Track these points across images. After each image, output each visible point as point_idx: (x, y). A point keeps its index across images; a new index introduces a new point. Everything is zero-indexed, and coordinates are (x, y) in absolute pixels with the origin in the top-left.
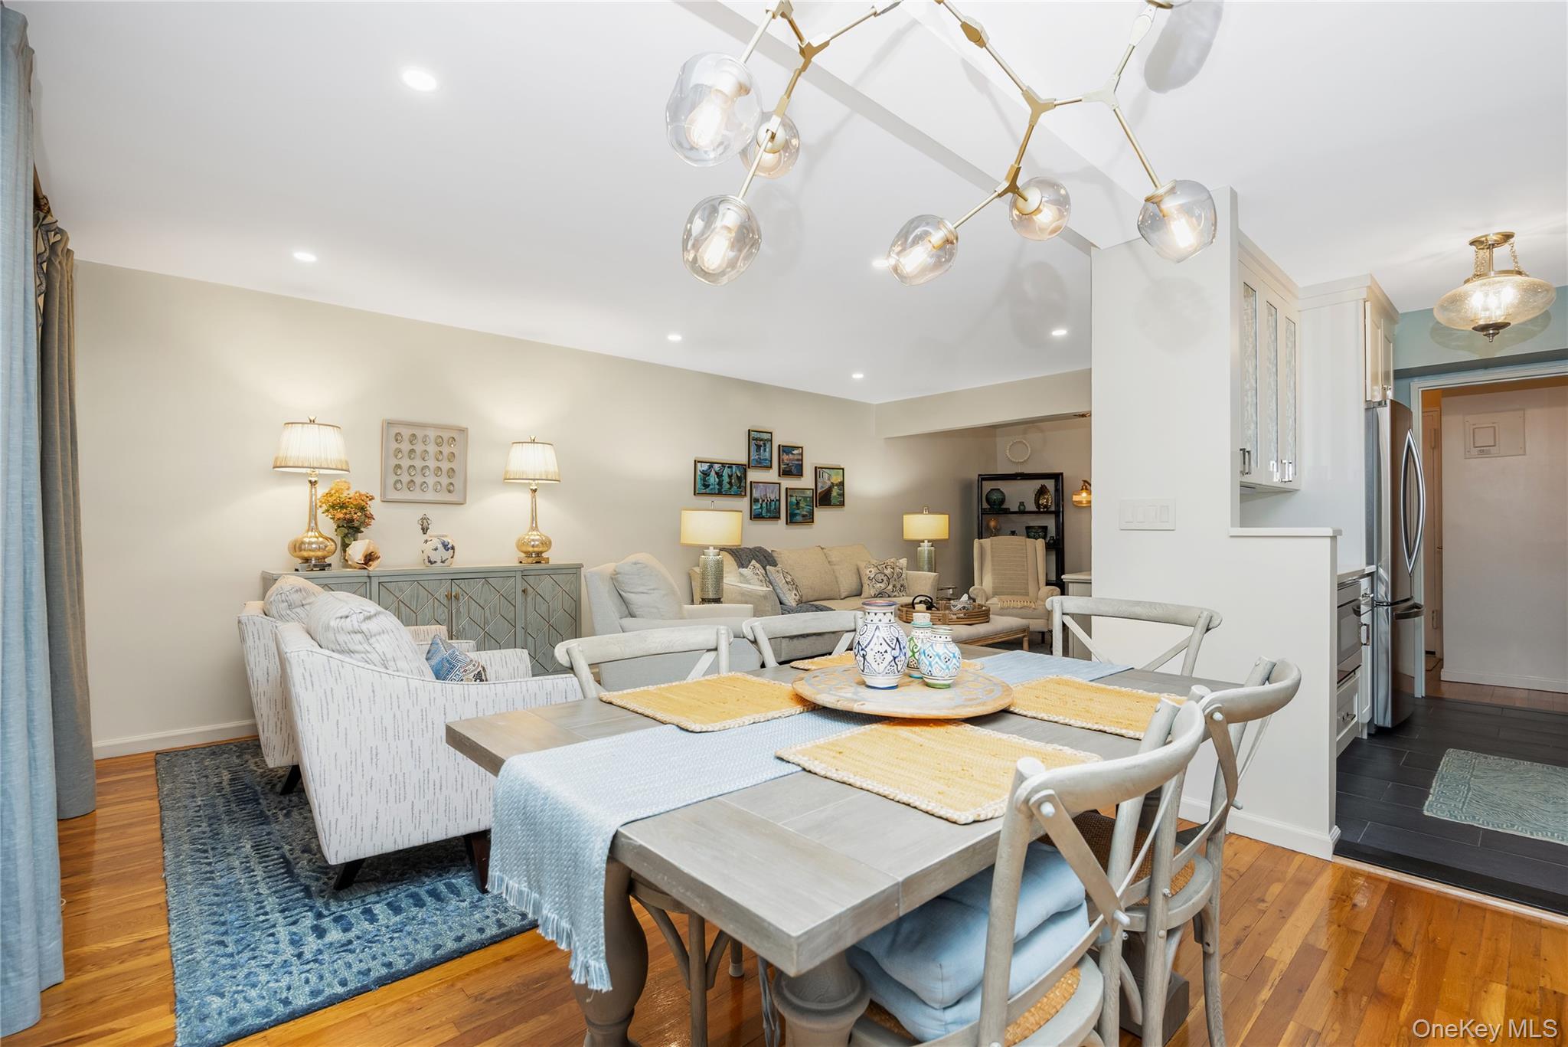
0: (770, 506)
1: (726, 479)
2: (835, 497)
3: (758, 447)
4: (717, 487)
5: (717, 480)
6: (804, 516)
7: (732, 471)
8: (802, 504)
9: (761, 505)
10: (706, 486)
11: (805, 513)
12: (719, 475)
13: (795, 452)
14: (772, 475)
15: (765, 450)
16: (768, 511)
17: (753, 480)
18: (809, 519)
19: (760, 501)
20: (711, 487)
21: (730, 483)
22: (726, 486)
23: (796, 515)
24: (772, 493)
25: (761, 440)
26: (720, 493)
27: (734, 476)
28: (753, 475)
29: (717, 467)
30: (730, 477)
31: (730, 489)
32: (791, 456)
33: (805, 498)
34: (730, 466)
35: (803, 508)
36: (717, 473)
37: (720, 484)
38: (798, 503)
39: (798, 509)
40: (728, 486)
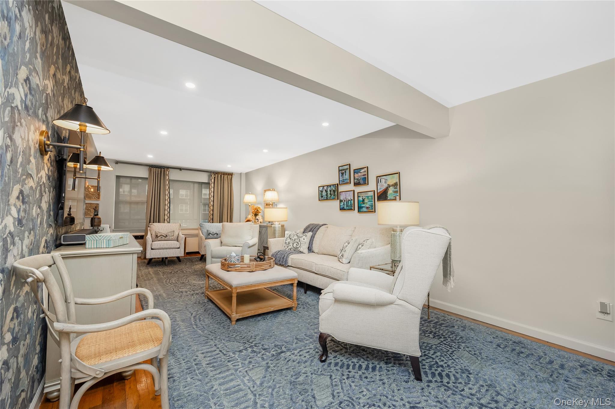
0: (348, 203)
1: (329, 192)
2: (391, 194)
3: (343, 174)
4: (326, 196)
5: (326, 193)
6: (367, 208)
7: (331, 188)
8: (366, 201)
9: (344, 203)
10: (322, 197)
11: (368, 206)
12: (326, 191)
13: (362, 171)
14: (351, 187)
15: (346, 175)
16: (347, 206)
17: (340, 191)
18: (372, 210)
19: (343, 201)
20: (324, 197)
21: (331, 194)
22: (329, 195)
23: (362, 207)
24: (349, 196)
25: (344, 170)
26: (327, 199)
27: (332, 190)
28: (342, 188)
29: (325, 188)
30: (330, 191)
31: (331, 197)
32: (359, 174)
33: (368, 197)
34: (330, 186)
35: (367, 203)
36: (325, 190)
37: (327, 195)
38: (363, 200)
39: (364, 204)
40: (330, 195)
